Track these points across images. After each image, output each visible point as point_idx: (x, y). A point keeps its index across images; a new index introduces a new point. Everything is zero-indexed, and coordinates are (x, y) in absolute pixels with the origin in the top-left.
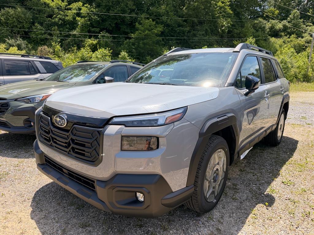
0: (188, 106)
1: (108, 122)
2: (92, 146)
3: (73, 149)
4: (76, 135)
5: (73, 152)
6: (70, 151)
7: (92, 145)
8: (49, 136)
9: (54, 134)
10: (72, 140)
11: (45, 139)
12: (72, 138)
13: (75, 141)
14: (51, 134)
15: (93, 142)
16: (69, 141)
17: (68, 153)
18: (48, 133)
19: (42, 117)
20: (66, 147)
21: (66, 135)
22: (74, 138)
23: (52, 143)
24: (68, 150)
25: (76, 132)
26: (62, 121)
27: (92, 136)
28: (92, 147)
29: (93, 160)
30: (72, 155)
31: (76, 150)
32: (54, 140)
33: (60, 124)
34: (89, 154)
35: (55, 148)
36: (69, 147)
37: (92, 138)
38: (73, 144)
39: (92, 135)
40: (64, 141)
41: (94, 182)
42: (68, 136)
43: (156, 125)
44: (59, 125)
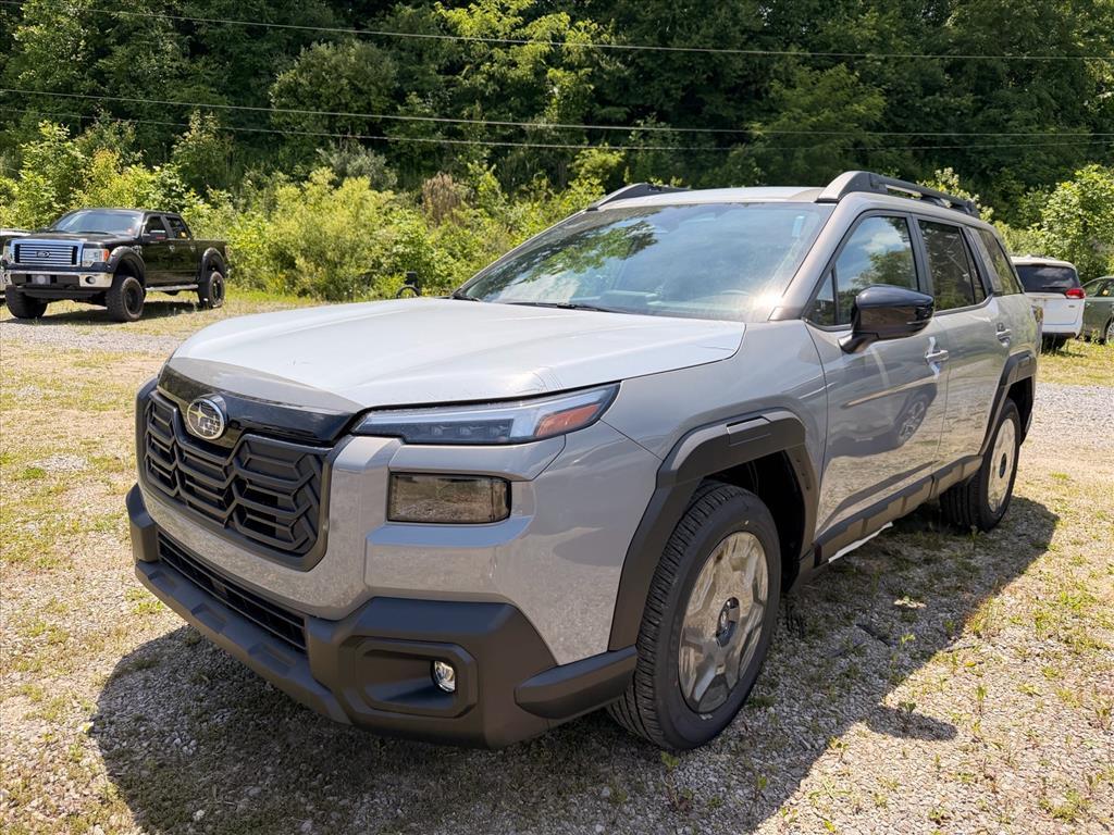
0: (620, 381)
1: (349, 425)
2: (296, 505)
3: (240, 510)
4: (251, 465)
5: (241, 522)
6: (230, 517)
7: (298, 500)
8: (170, 468)
9: (185, 461)
10: (240, 482)
11: (162, 479)
12: (237, 476)
13: (248, 486)
14: (177, 461)
15: (300, 489)
16: (230, 487)
17: (227, 526)
18: (169, 458)
19: (154, 407)
20: (221, 506)
21: (220, 466)
22: (245, 475)
23: (178, 493)
24: (224, 515)
25: (249, 456)
26: (212, 422)
27: (299, 471)
28: (298, 507)
29: (298, 551)
30: (236, 531)
31: (249, 516)
32: (187, 482)
33: (204, 428)
34: (288, 530)
35: (189, 508)
36: (228, 506)
37: (298, 475)
38: (241, 495)
39: (297, 467)
40: (215, 484)
41: (301, 621)
42: (226, 469)
43: (504, 439)
44: (201, 432)
